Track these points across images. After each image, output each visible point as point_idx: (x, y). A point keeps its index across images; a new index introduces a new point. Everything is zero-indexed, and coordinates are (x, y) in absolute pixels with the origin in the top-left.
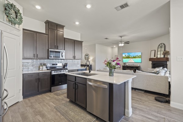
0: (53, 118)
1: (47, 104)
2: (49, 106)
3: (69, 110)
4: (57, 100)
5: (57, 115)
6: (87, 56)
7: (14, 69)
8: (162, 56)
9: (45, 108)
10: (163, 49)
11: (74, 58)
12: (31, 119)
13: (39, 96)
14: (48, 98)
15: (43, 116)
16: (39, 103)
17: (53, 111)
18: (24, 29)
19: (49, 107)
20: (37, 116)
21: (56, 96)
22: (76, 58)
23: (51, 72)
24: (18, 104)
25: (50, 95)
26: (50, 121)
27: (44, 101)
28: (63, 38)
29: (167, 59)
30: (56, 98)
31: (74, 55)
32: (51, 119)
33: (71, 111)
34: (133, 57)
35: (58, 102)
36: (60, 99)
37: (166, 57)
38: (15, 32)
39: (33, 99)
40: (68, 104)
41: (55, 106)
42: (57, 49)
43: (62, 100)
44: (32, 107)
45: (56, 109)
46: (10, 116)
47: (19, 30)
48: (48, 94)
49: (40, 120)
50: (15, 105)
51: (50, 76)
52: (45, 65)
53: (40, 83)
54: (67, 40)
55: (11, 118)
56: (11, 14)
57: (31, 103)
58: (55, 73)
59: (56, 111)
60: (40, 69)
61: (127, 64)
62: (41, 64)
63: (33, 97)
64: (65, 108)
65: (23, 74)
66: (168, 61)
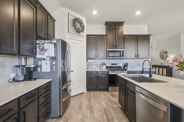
0: (98, 119)
1: (100, 102)
2: (101, 104)
3: (116, 118)
4: (110, 101)
5: (103, 117)
6: (166, 54)
7: (80, 67)
9: (97, 105)
11: (137, 56)
12: (83, 110)
13: (98, 92)
14: (104, 96)
15: (92, 112)
16: (95, 99)
17: (101, 111)
18: (87, 35)
19: (100, 106)
20: (88, 110)
21: (111, 97)
22: (140, 57)
23: (108, 71)
24: (83, 94)
25: (106, 94)
26: (94, 120)
27: (99, 98)
28: (122, 35)
30: (110, 99)
31: (136, 54)
32: (96, 119)
33: (117, 120)
35: (110, 104)
36: (113, 101)
38: (81, 39)
39: (93, 93)
40: (119, 110)
41: (105, 106)
42: (116, 48)
43: (115, 103)
44: (89, 100)
45: (105, 111)
46: (74, 102)
47: (84, 36)
48: (106, 92)
49: (88, 114)
50: (80, 95)
51: (107, 75)
52: (105, 64)
53: (99, 81)
54: (127, 37)
55: (74, 104)
56: (76, 26)
57: (90, 96)
58: (112, 73)
59: (104, 112)
60: (101, 68)
62: (102, 63)
63: (94, 91)
64: (113, 113)
65: (87, 72)
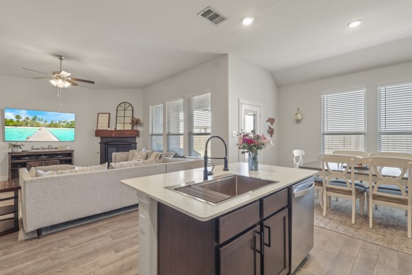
8: (128, 127)
10: (129, 113)
29: (137, 134)
34: (49, 123)
37: (135, 128)
61: (27, 148)
66: (138, 136)
